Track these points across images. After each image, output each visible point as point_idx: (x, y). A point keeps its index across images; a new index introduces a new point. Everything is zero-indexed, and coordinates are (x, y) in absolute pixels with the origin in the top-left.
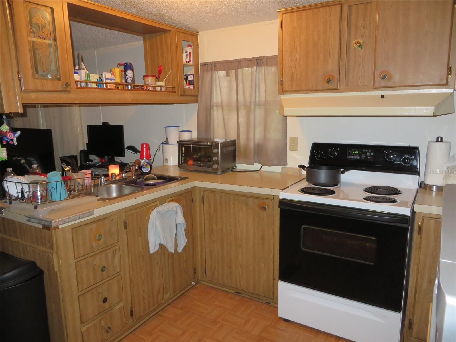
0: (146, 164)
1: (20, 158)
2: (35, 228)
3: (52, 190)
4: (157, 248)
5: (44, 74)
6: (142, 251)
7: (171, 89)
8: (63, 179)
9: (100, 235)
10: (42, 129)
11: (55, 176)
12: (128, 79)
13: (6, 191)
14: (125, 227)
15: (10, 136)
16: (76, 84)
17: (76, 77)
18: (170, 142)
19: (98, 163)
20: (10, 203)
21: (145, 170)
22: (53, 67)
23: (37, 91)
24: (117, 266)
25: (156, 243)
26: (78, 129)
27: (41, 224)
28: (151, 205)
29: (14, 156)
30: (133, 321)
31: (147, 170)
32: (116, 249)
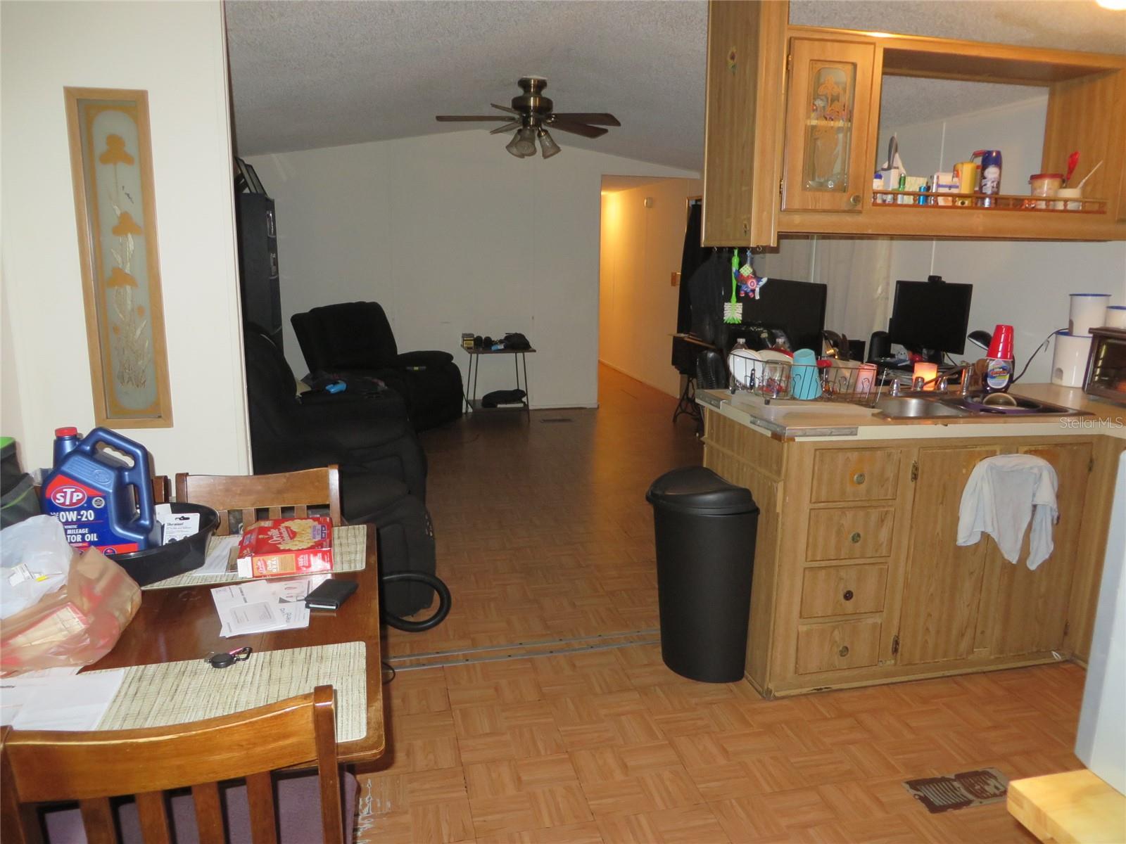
0: (998, 370)
1: (762, 329)
2: (762, 435)
3: (797, 379)
4: (976, 539)
5: (822, 180)
6: (940, 534)
7: (1096, 207)
8: (818, 364)
9: (861, 475)
10: (811, 284)
11: (805, 357)
12: (985, 185)
13: (731, 374)
14: (914, 476)
15: (752, 284)
16: (873, 198)
17: (877, 184)
18: (1076, 331)
19: (904, 361)
20: (733, 392)
21: (994, 384)
22: (837, 168)
23: (805, 211)
24: (882, 543)
25: (973, 529)
26: (879, 290)
27: (771, 430)
28: (978, 449)
29: (753, 325)
30: (895, 664)
31: (1000, 384)
32: (887, 512)
